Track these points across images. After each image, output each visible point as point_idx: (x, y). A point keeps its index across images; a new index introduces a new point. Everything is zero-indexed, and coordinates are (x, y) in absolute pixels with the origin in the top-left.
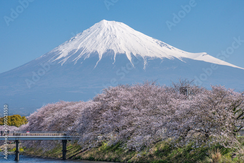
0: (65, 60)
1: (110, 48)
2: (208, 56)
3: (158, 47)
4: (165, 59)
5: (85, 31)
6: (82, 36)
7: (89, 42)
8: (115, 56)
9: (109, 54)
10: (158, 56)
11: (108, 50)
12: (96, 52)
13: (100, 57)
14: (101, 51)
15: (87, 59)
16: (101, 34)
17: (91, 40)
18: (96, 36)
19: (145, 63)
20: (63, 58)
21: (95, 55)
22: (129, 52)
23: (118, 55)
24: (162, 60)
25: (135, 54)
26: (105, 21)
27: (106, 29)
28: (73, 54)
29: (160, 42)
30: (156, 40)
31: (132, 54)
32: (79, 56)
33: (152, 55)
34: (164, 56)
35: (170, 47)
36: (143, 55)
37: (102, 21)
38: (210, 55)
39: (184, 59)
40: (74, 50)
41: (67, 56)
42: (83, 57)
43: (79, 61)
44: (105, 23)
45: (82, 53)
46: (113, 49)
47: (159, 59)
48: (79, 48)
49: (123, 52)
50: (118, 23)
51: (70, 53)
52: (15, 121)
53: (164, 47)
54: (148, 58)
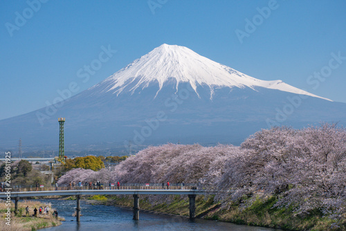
0: (121, 90)
1: (172, 76)
2: (284, 84)
3: (227, 74)
4: (235, 87)
5: (143, 57)
6: (140, 62)
7: (148, 69)
8: (177, 85)
9: (170, 83)
10: (227, 85)
11: (170, 78)
12: (156, 80)
13: (161, 86)
14: (162, 79)
15: (146, 89)
16: (162, 60)
17: (150, 66)
18: (156, 62)
19: (212, 92)
20: (119, 87)
21: (155, 84)
22: (194, 80)
23: (181, 83)
24: (230, 89)
25: (200, 82)
26: (165, 46)
27: (167, 55)
28: (130, 83)
29: (228, 68)
30: (224, 67)
31: (197, 83)
32: (137, 86)
33: (219, 84)
34: (233, 84)
35: (241, 74)
36: (209, 83)
37: (162, 46)
38: (286, 83)
39: (256, 87)
40: (131, 79)
41: (123, 85)
42: (141, 86)
43: (137, 91)
44: (166, 48)
45: (140, 82)
46: (175, 76)
47: (228, 87)
48: (136, 76)
49: (187, 80)
50: (180, 48)
51: (127, 82)
52: (90, 163)
53: (233, 75)
54: (215, 87)
